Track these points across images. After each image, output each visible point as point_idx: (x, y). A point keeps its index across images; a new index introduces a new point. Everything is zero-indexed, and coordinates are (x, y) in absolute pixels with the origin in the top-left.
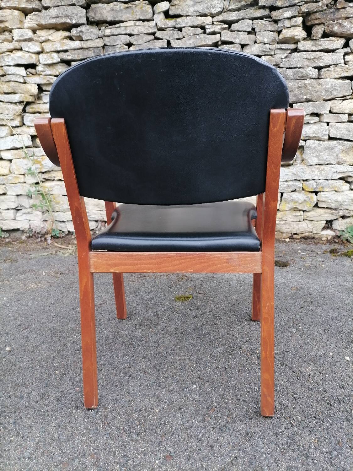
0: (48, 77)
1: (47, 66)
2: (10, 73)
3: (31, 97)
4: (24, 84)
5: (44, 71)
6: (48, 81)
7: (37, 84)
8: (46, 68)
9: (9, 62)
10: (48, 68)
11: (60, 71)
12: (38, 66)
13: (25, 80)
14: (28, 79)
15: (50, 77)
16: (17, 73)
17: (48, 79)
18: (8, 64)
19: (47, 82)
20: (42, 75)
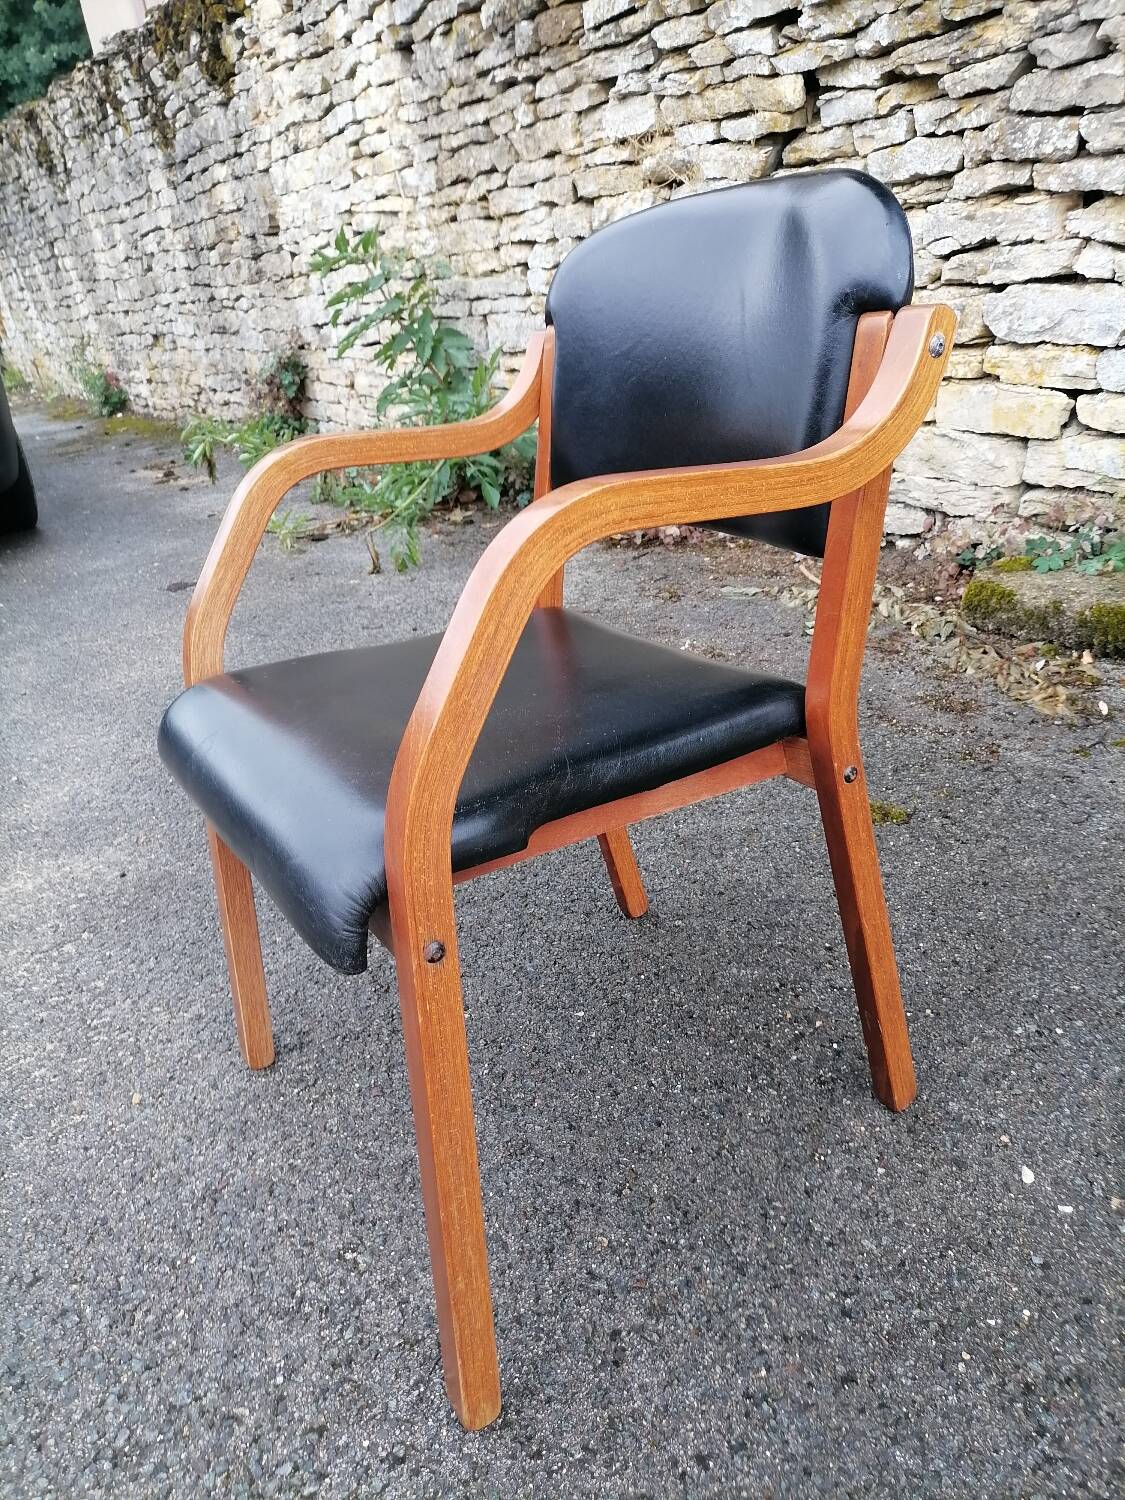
0: (826, 43)
1: (824, 8)
2: (741, 52)
3: (789, 118)
4: (771, 81)
5: (816, 28)
6: (826, 57)
7: (803, 73)
8: (822, 17)
9: (738, 18)
10: (825, 14)
11: (857, 15)
12: (800, 13)
13: (773, 68)
14: (781, 63)
15: (831, 42)
16: (756, 49)
17: (826, 52)
18: (737, 24)
19: (826, 62)
20: (810, 40)
